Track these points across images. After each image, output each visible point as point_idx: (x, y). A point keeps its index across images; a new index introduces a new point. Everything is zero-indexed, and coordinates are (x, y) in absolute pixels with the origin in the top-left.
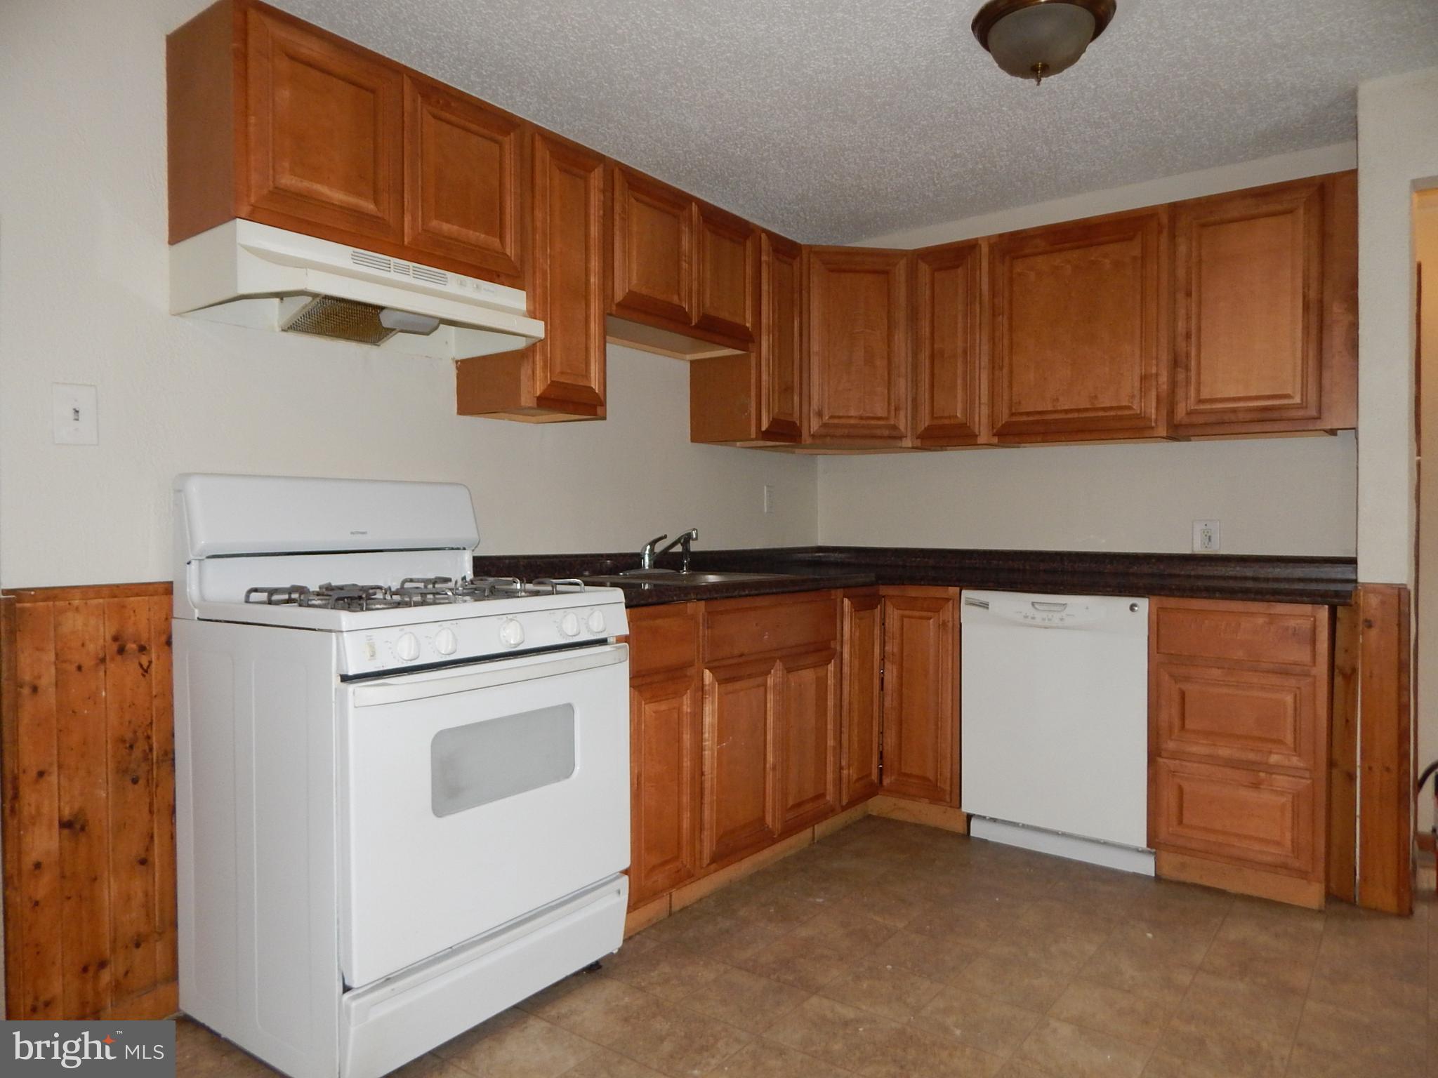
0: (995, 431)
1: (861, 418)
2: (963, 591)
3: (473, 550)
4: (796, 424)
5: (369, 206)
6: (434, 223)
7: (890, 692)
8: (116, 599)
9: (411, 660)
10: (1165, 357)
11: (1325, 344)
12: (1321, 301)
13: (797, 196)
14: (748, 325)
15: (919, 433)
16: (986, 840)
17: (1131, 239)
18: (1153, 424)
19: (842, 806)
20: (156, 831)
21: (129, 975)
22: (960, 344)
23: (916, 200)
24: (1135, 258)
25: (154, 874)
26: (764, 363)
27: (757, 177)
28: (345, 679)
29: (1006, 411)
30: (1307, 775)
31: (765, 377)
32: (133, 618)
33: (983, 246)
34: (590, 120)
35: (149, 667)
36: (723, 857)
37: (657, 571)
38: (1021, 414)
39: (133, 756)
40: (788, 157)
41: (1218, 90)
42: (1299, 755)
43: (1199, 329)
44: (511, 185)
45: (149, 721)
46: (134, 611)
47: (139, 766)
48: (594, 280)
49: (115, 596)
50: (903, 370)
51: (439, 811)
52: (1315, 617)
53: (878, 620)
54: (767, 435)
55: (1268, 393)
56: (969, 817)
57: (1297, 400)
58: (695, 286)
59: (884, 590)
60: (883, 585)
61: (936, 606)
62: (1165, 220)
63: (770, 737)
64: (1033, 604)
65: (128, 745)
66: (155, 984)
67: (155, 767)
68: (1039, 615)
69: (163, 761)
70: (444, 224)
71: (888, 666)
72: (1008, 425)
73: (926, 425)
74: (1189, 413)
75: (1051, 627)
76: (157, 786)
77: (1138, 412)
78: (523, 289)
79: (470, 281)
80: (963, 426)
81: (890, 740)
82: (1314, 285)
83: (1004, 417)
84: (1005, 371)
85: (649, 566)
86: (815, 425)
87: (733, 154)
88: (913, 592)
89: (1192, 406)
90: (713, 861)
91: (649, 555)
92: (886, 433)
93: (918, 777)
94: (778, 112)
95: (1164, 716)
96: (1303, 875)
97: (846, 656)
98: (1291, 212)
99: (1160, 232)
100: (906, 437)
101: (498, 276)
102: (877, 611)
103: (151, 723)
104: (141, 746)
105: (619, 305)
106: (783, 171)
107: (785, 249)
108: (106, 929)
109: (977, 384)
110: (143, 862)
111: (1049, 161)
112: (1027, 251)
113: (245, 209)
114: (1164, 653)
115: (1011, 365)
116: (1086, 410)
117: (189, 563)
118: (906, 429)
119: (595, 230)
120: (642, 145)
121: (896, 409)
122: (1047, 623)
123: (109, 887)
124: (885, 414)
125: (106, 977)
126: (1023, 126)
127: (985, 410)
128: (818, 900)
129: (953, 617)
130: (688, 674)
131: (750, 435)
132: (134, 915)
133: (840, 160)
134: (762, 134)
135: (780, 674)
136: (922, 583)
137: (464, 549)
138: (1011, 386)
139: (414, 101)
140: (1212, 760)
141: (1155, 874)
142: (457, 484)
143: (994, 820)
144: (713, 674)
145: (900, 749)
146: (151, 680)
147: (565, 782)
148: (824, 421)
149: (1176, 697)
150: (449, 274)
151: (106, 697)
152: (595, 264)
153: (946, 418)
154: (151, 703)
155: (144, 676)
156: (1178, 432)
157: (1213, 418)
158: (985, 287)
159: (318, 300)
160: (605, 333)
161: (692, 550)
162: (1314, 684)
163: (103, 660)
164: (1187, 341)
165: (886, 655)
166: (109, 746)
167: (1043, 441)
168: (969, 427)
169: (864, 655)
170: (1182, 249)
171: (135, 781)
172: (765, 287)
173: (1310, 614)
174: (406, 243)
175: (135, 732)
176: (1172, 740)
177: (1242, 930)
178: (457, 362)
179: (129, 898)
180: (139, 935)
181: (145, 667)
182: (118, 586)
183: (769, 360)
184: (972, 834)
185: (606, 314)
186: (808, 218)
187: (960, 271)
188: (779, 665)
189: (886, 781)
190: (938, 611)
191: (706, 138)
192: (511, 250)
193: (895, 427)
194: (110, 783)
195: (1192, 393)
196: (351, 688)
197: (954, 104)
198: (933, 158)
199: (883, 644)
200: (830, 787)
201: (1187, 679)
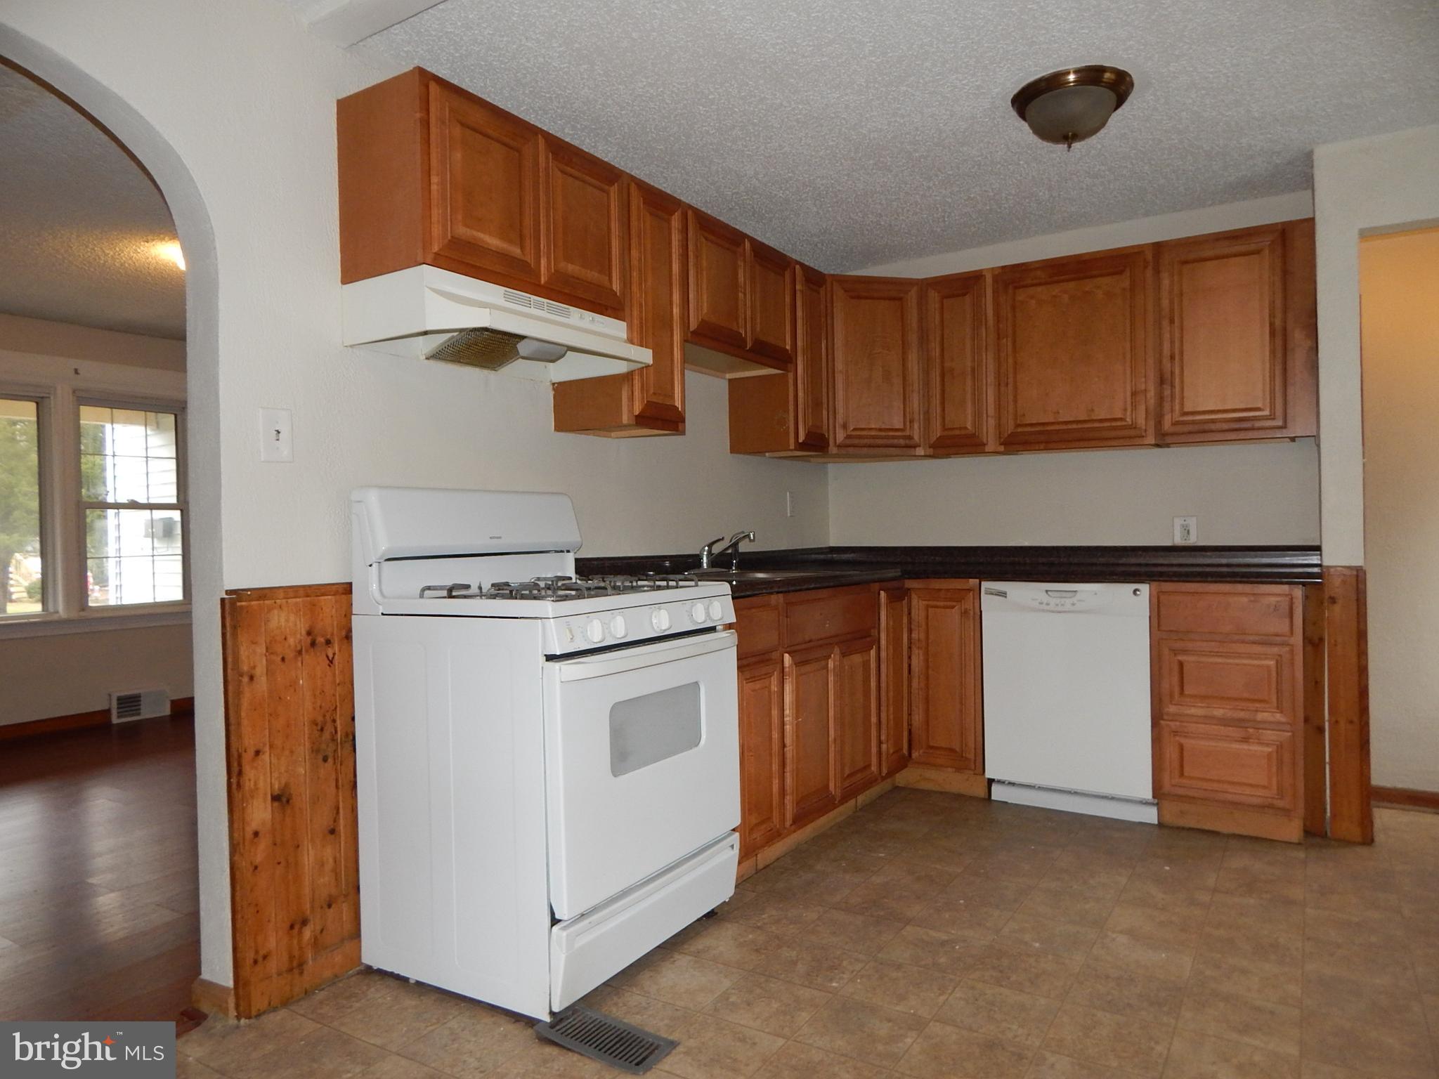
0: (1002, 440)
1: (880, 430)
2: (982, 583)
3: (575, 553)
4: (825, 435)
5: (516, 251)
6: (562, 265)
7: (917, 675)
8: (309, 599)
9: (600, 642)
10: (1152, 374)
11: (1290, 364)
12: (1285, 329)
13: (820, 231)
14: (788, 347)
15: (932, 442)
16: (1006, 803)
17: (1121, 272)
18: (1144, 434)
19: (882, 777)
20: (341, 806)
21: (324, 932)
22: (969, 364)
23: (924, 234)
24: (1124, 289)
25: (340, 843)
26: (799, 382)
27: (790, 215)
28: (550, 658)
29: (1011, 423)
30: (1288, 727)
31: (801, 394)
32: (321, 615)
33: (987, 276)
34: (658, 166)
35: (333, 658)
36: (801, 819)
37: (714, 570)
38: (1027, 425)
39: (323, 738)
40: (823, 198)
41: (1201, 151)
42: (1282, 712)
43: (1182, 353)
44: (615, 226)
45: (334, 706)
46: (322, 609)
47: (328, 746)
48: (676, 311)
49: (308, 596)
50: (916, 385)
51: (616, 771)
52: (1291, 595)
53: (905, 610)
54: (801, 446)
55: (1242, 406)
56: (991, 781)
57: (1267, 413)
58: (749, 313)
59: (910, 584)
60: (909, 578)
61: (959, 596)
62: (1149, 256)
63: (831, 713)
64: (1047, 591)
65: (319, 728)
66: (342, 940)
67: (339, 747)
68: (1053, 601)
69: (345, 742)
70: (570, 265)
71: (915, 651)
72: (1013, 435)
73: (938, 435)
74: (1175, 424)
75: (1065, 612)
76: (341, 765)
77: (1130, 423)
78: (623, 320)
79: (588, 315)
80: (973, 435)
81: (918, 718)
82: (1279, 316)
83: (1010, 427)
84: (1010, 387)
85: (707, 566)
86: (841, 436)
87: (776, 195)
88: (937, 584)
89: (1177, 417)
90: (794, 822)
91: (708, 555)
92: (902, 442)
93: (946, 749)
94: (827, 162)
95: (1165, 685)
96: (1286, 812)
97: (883, 642)
98: (1258, 252)
99: (1146, 267)
100: (920, 446)
101: (607, 309)
102: (905, 602)
103: (336, 708)
104: (329, 729)
105: (693, 333)
106: (815, 209)
107: (815, 279)
108: (307, 891)
109: (985, 398)
110: (332, 832)
111: (1048, 204)
112: (1029, 281)
113: (429, 258)
114: (1164, 631)
115: (1015, 382)
116: (1085, 421)
117: (371, 566)
118: (920, 439)
119: (676, 267)
120: (698, 187)
121: (910, 422)
122: (1060, 608)
123: (308, 855)
124: (900, 426)
125: (307, 933)
126: (1033, 176)
127: (992, 422)
128: (881, 855)
129: (974, 606)
130: (773, 657)
131: (789, 446)
132: (327, 879)
133: (867, 201)
134: (807, 179)
135: (838, 658)
136: (946, 576)
137: (568, 551)
138: (1015, 401)
139: (547, 158)
140: (1208, 719)
141: (1158, 821)
142: (562, 494)
143: (1012, 784)
144: (792, 657)
145: (928, 725)
146: (335, 670)
147: (695, 750)
148: (848, 433)
149: (1176, 668)
150: (572, 308)
151: (303, 684)
152: (676, 297)
153: (957, 428)
154: (336, 690)
155: (330, 666)
156: (1163, 440)
157: (1196, 427)
158: (990, 312)
159: (463, 334)
160: (685, 360)
161: (740, 551)
162: (1292, 652)
163: (300, 652)
164: (1171, 362)
165: (912, 641)
166: (306, 729)
167: (1046, 449)
168: (978, 437)
169: (895, 641)
170: (1166, 282)
171: (325, 759)
172: (799, 313)
173: (1287, 593)
174: (542, 282)
175: (324, 716)
176: (1172, 704)
177: (1240, 861)
178: (554, 384)
179: (323, 865)
180: (330, 896)
181: (330, 659)
182: (310, 586)
183: (804, 377)
184: (993, 798)
185: (685, 341)
186: (824, 248)
187: (968, 299)
188: (837, 650)
189: (915, 755)
190: (961, 601)
191: (757, 182)
192: (616, 286)
193: (910, 438)
194: (307, 760)
195: (1177, 407)
196: (556, 666)
197: (979, 158)
198: (950, 200)
199: (910, 631)
200: (874, 760)
201: (1185, 651)
